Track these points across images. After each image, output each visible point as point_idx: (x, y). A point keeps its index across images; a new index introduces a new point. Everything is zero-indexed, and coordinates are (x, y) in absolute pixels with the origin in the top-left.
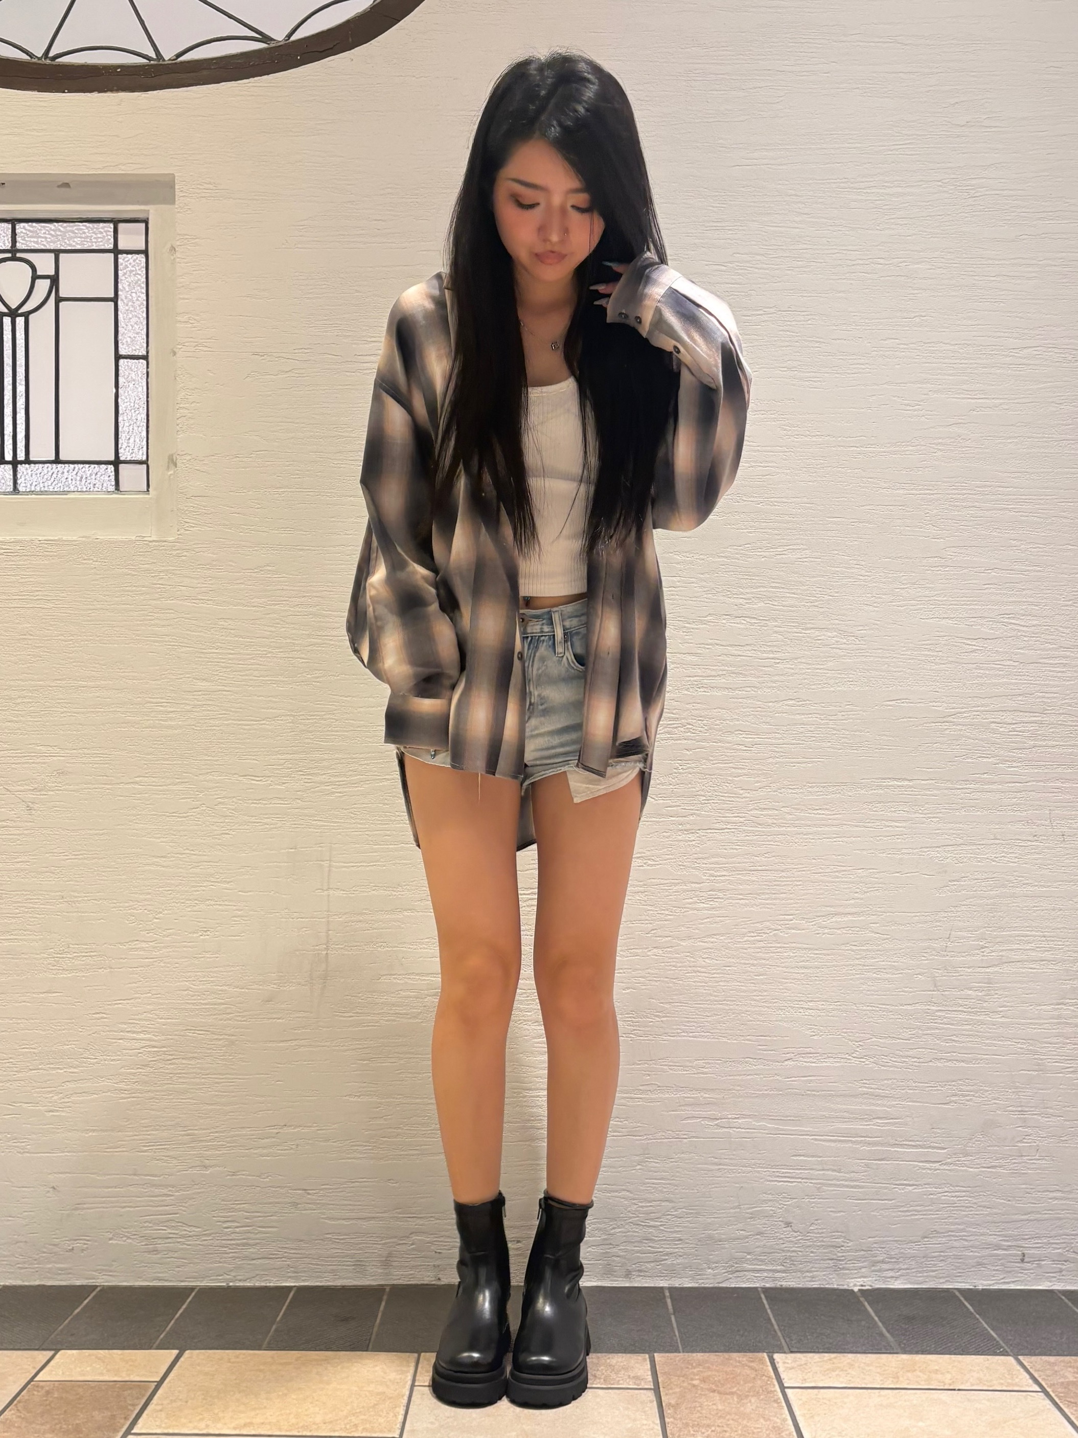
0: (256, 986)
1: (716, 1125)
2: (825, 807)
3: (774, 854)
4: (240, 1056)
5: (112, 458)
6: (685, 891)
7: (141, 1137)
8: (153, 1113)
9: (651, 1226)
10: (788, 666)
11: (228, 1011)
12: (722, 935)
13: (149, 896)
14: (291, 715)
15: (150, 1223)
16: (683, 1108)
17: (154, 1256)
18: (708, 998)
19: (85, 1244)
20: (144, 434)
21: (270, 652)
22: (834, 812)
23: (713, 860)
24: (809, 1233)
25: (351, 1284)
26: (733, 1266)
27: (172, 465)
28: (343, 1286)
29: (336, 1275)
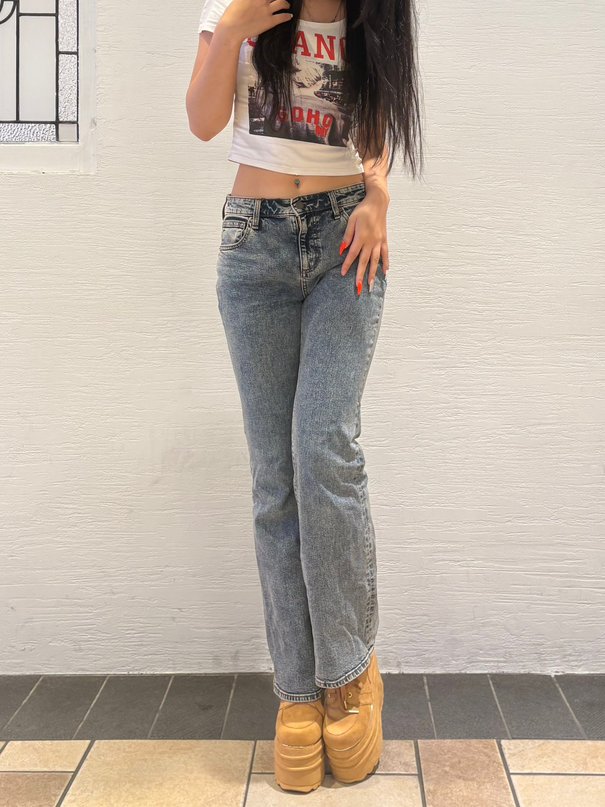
0: (147, 473)
1: (459, 565)
2: (532, 353)
3: (498, 384)
4: (137, 520)
5: (54, 119)
6: (437, 408)
7: (71, 574)
8: (79, 557)
10: (507, 260)
11: (129, 489)
12: (463, 438)
13: (76, 413)
14: (172, 292)
15: (77, 631)
16: (435, 554)
17: (82, 653)
18: (453, 481)
19: (34, 646)
20: (74, 104)
21: (158, 250)
22: (538, 357)
23: (458, 387)
24: (521, 636)
25: (211, 672)
26: (469, 658)
27: (93, 125)
28: (206, 674)
29: (201, 666)
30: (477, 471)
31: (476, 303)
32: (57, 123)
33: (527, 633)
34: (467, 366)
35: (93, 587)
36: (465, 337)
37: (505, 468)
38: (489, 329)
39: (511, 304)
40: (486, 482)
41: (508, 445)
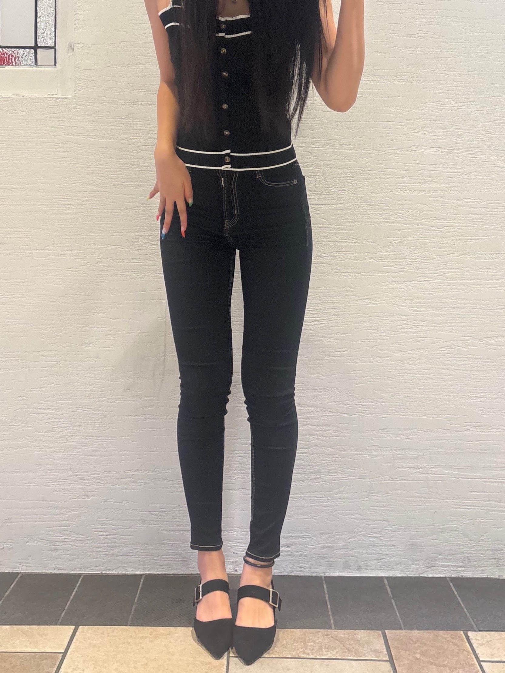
1: (419, 472)
2: (490, 267)
5: (33, 45)
6: (397, 320)
7: (47, 476)
8: (55, 461)
9: (374, 537)
10: (466, 177)
11: (103, 395)
12: (422, 349)
13: (53, 322)
15: (52, 532)
16: (396, 461)
17: (56, 553)
18: (413, 390)
19: (11, 545)
20: (53, 29)
22: (496, 271)
23: (417, 301)
24: (480, 541)
25: (179, 573)
26: (430, 563)
27: (71, 49)
28: (175, 574)
29: (170, 567)
30: (437, 381)
31: (435, 219)
32: (36, 48)
33: (485, 539)
34: (425, 280)
35: (67, 490)
36: (425, 252)
37: (464, 379)
38: (449, 244)
39: (469, 220)
40: (444, 392)
41: (467, 356)
